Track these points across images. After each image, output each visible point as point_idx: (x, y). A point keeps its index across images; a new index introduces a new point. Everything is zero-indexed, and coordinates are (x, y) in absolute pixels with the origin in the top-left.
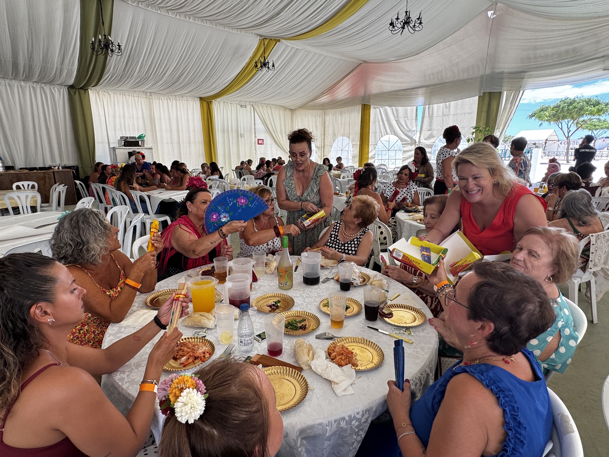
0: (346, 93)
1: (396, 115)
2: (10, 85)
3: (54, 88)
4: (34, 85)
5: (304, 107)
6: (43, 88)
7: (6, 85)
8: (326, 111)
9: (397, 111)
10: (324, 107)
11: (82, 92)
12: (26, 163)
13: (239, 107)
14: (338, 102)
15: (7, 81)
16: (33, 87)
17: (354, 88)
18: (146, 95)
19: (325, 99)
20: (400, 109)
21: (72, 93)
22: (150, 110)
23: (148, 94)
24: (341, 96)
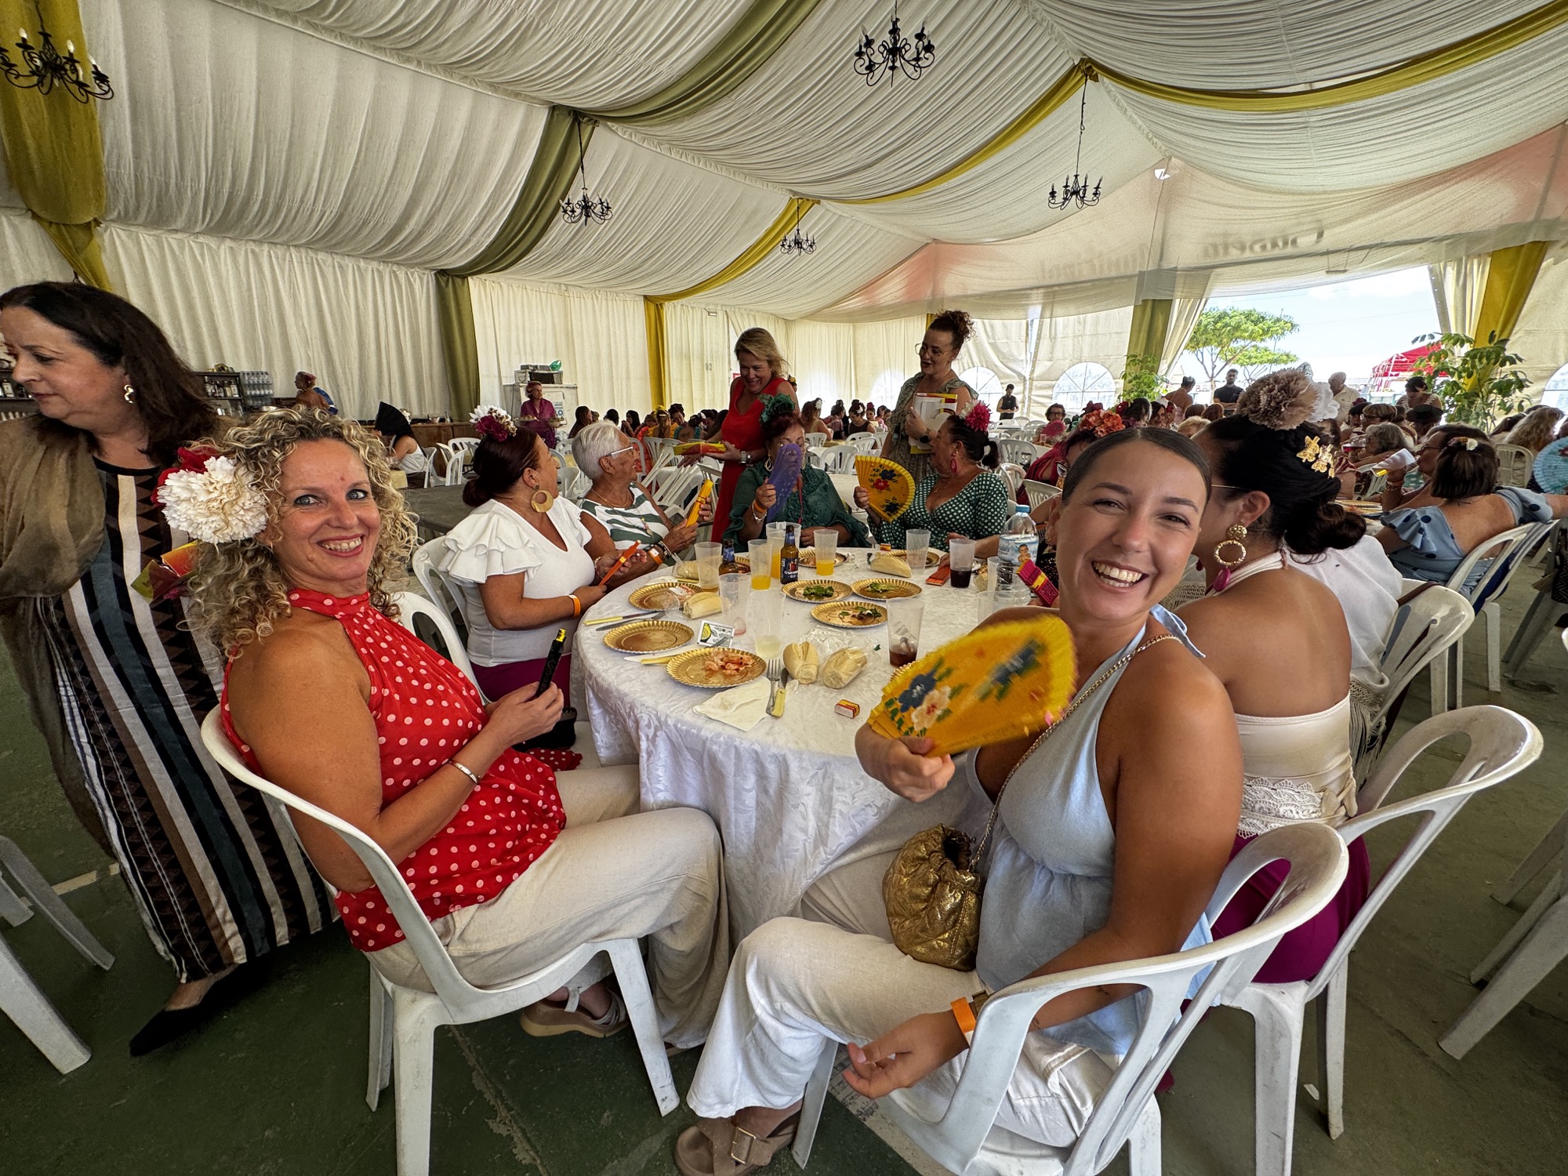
0: (898, 294)
1: (990, 334)
2: (341, 267)
3: (412, 274)
4: (381, 268)
5: (813, 316)
6: (394, 272)
7: (334, 267)
8: (858, 324)
9: (992, 327)
10: (853, 317)
11: (458, 281)
12: (361, 411)
13: (705, 314)
14: (881, 309)
15: (337, 259)
16: (378, 271)
17: (913, 286)
18: (560, 289)
19: (855, 303)
20: (998, 323)
21: (443, 284)
22: (566, 316)
23: (563, 288)
24: (887, 299)
